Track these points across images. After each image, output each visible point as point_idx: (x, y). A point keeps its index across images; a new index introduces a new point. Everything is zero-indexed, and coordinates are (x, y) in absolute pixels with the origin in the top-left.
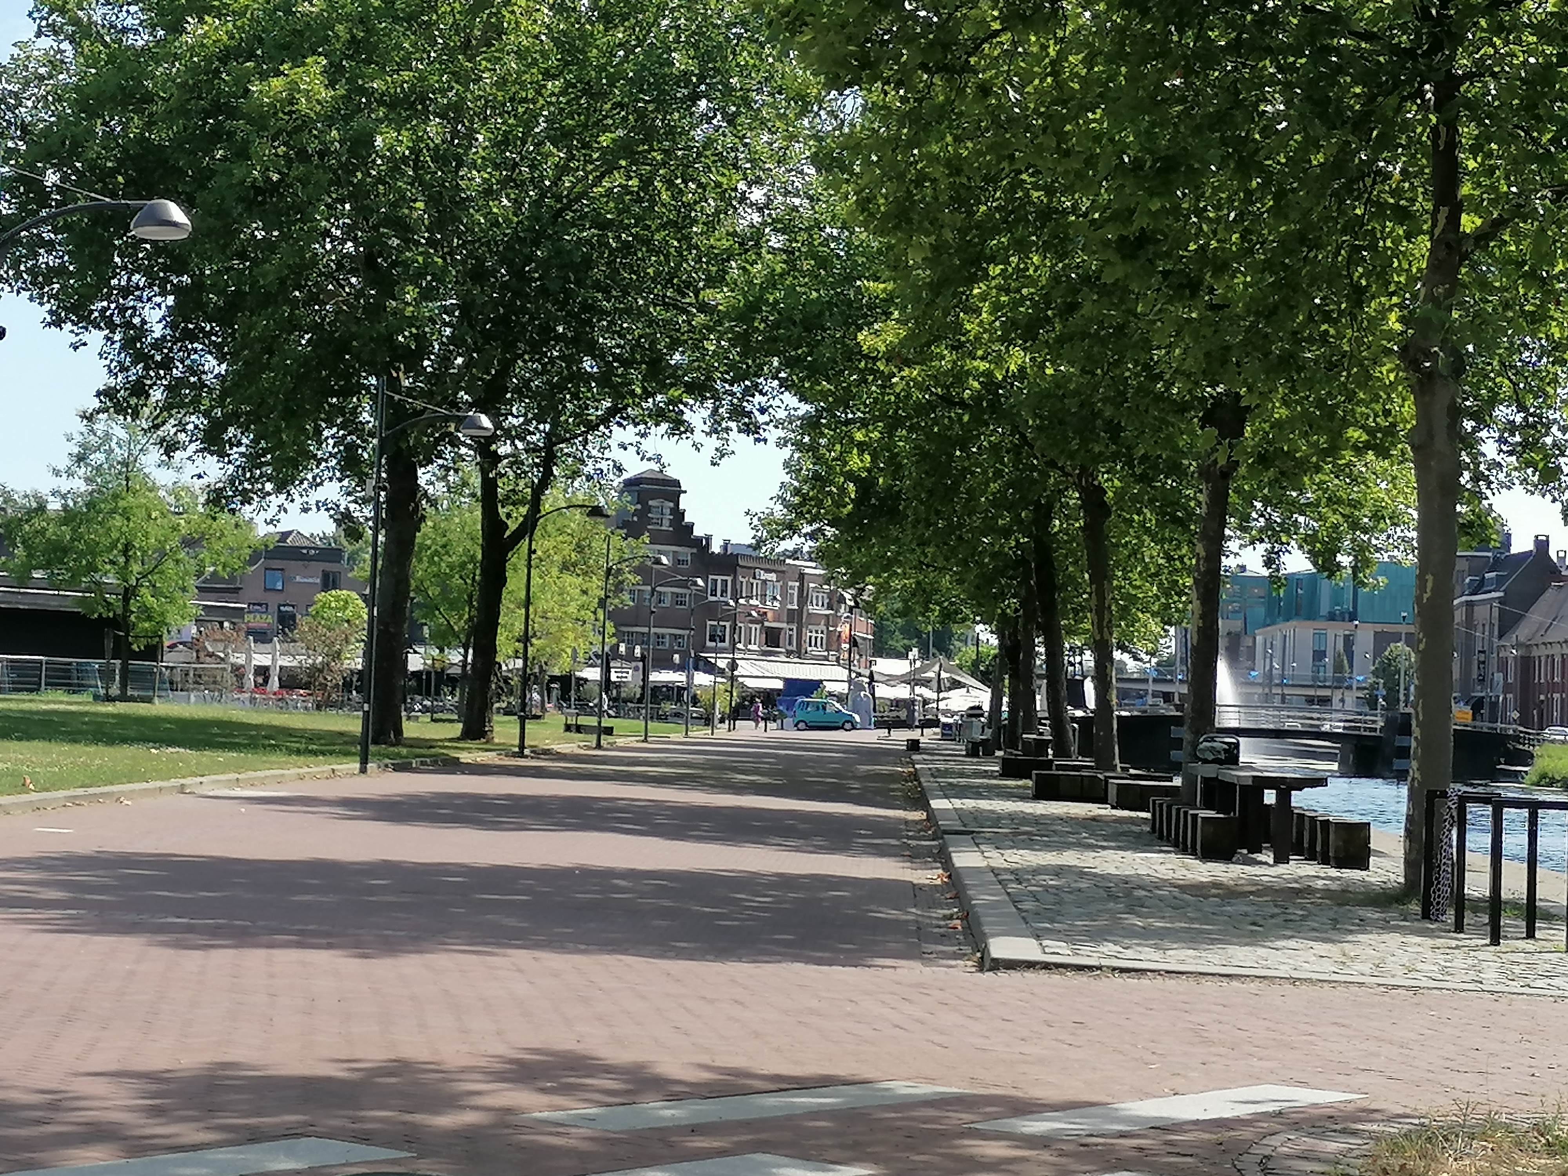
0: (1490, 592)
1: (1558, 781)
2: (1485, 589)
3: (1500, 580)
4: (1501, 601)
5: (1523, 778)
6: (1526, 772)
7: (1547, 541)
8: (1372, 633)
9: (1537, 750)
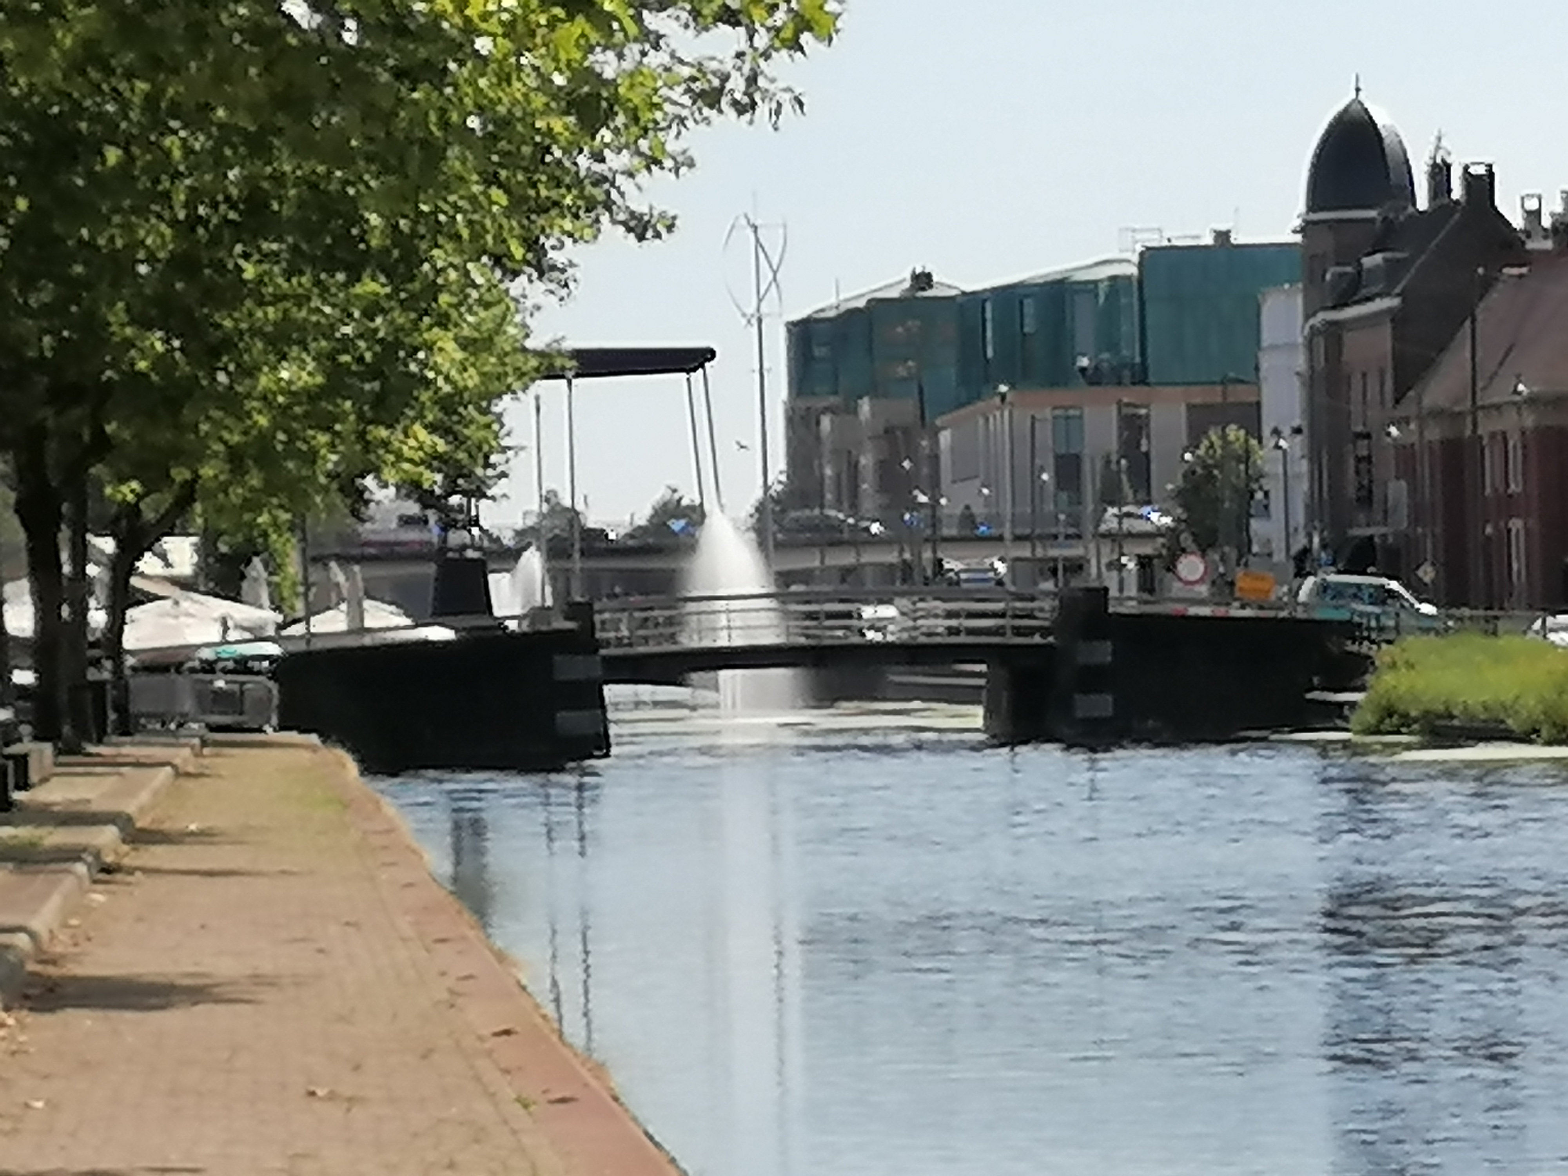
0: (1369, 299)
1: (1415, 721)
2: (1364, 292)
3: (1393, 270)
4: (1396, 318)
5: (1346, 719)
6: (1353, 705)
7: (1491, 174)
8: (1183, 408)
9: (1383, 654)
